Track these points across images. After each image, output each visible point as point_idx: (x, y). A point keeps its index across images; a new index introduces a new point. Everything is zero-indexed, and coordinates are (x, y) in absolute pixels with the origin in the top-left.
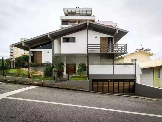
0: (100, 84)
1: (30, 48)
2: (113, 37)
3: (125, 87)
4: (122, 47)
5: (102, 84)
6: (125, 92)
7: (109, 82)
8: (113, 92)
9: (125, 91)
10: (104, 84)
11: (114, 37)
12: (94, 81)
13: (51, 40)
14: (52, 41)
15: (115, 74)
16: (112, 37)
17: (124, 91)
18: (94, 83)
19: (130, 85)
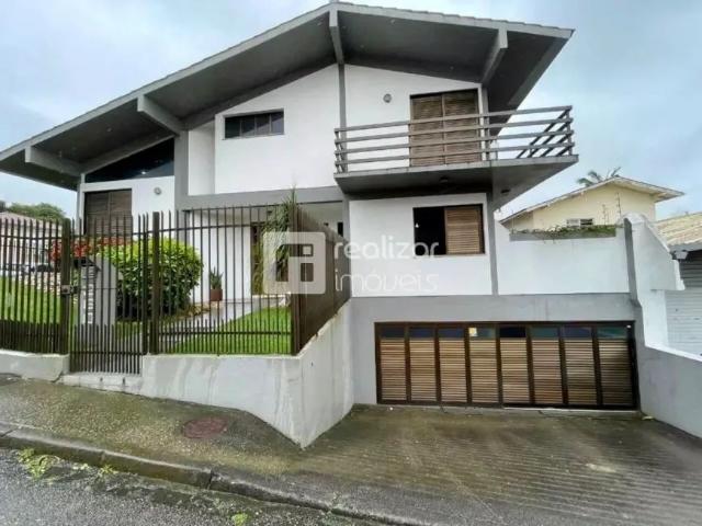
0: (422, 348)
1: (83, 176)
2: (478, 86)
3: (570, 372)
4: (533, 139)
5: (432, 350)
6: (571, 402)
7: (473, 338)
8: (501, 397)
9: (572, 393)
10: (442, 351)
11: (483, 87)
12: (385, 331)
13: (170, 132)
14: (177, 135)
15: (501, 292)
16: (475, 91)
17: (565, 395)
18: (385, 344)
19: (602, 355)
